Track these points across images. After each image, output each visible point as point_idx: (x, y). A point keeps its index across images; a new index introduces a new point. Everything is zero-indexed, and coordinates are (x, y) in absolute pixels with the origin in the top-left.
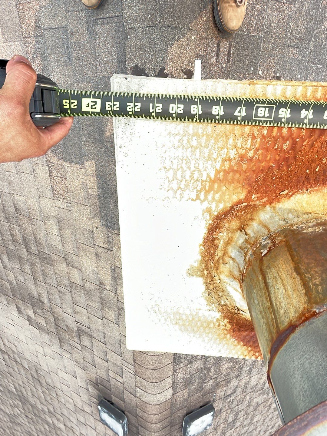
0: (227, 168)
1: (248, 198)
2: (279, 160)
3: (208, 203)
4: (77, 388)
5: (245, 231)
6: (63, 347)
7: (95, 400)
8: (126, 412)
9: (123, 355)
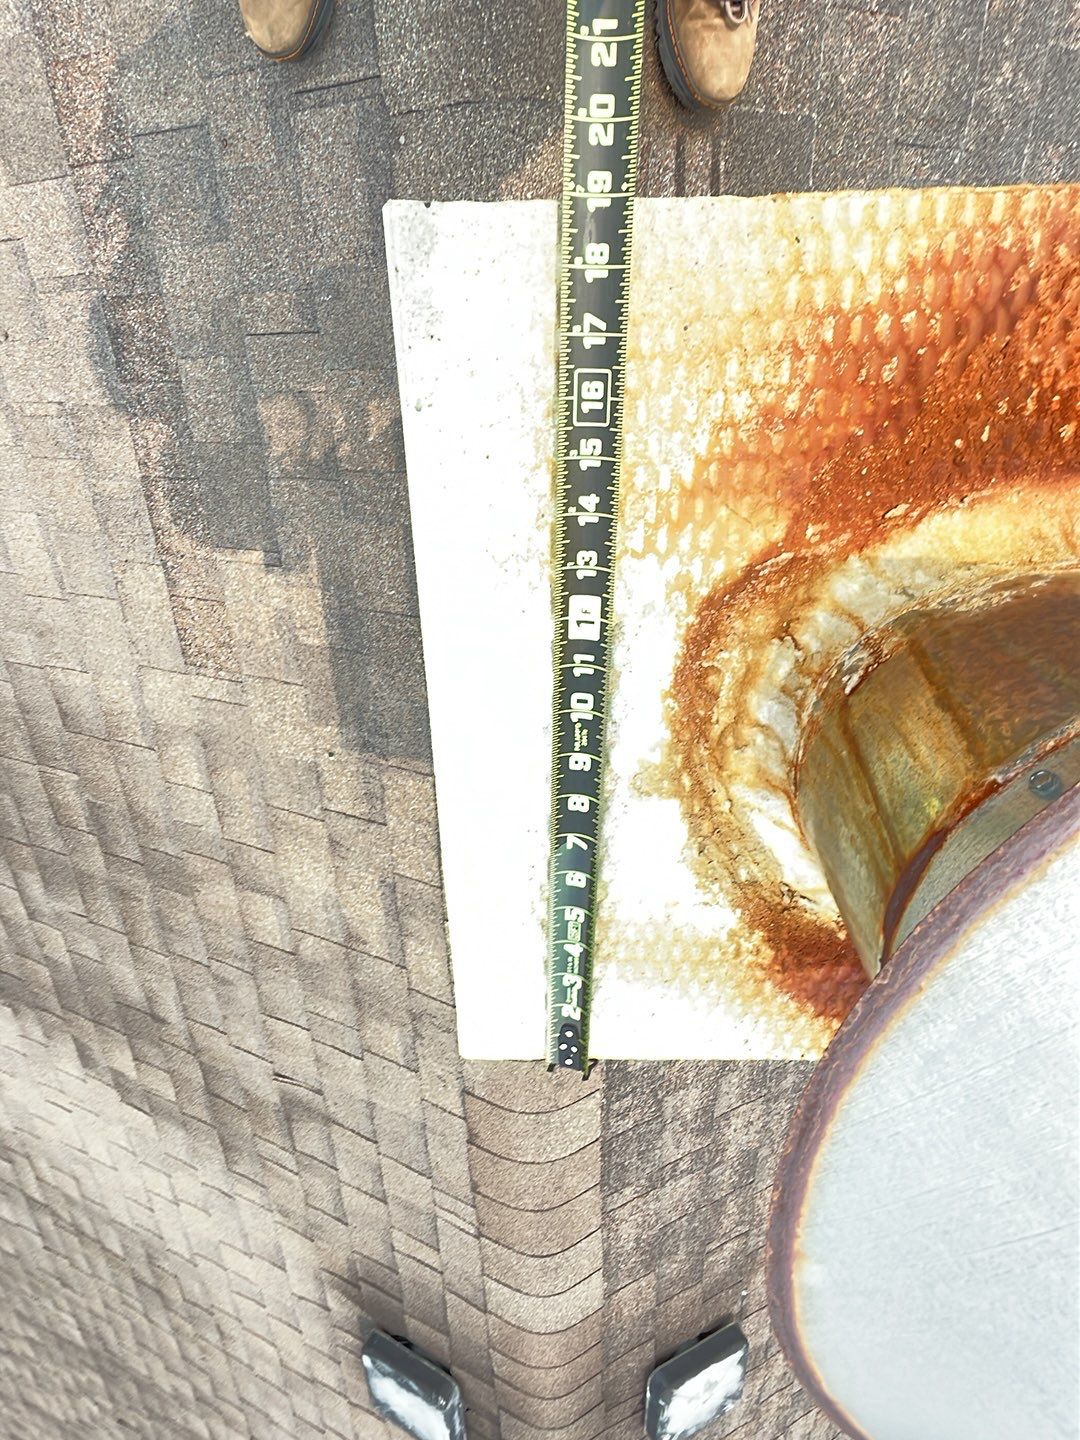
0: (727, 451)
1: (793, 538)
2: (874, 414)
3: (681, 562)
4: (289, 1304)
5: (794, 640)
6: (236, 1168)
7: (352, 1339)
8: (455, 1370)
9: (435, 1173)
